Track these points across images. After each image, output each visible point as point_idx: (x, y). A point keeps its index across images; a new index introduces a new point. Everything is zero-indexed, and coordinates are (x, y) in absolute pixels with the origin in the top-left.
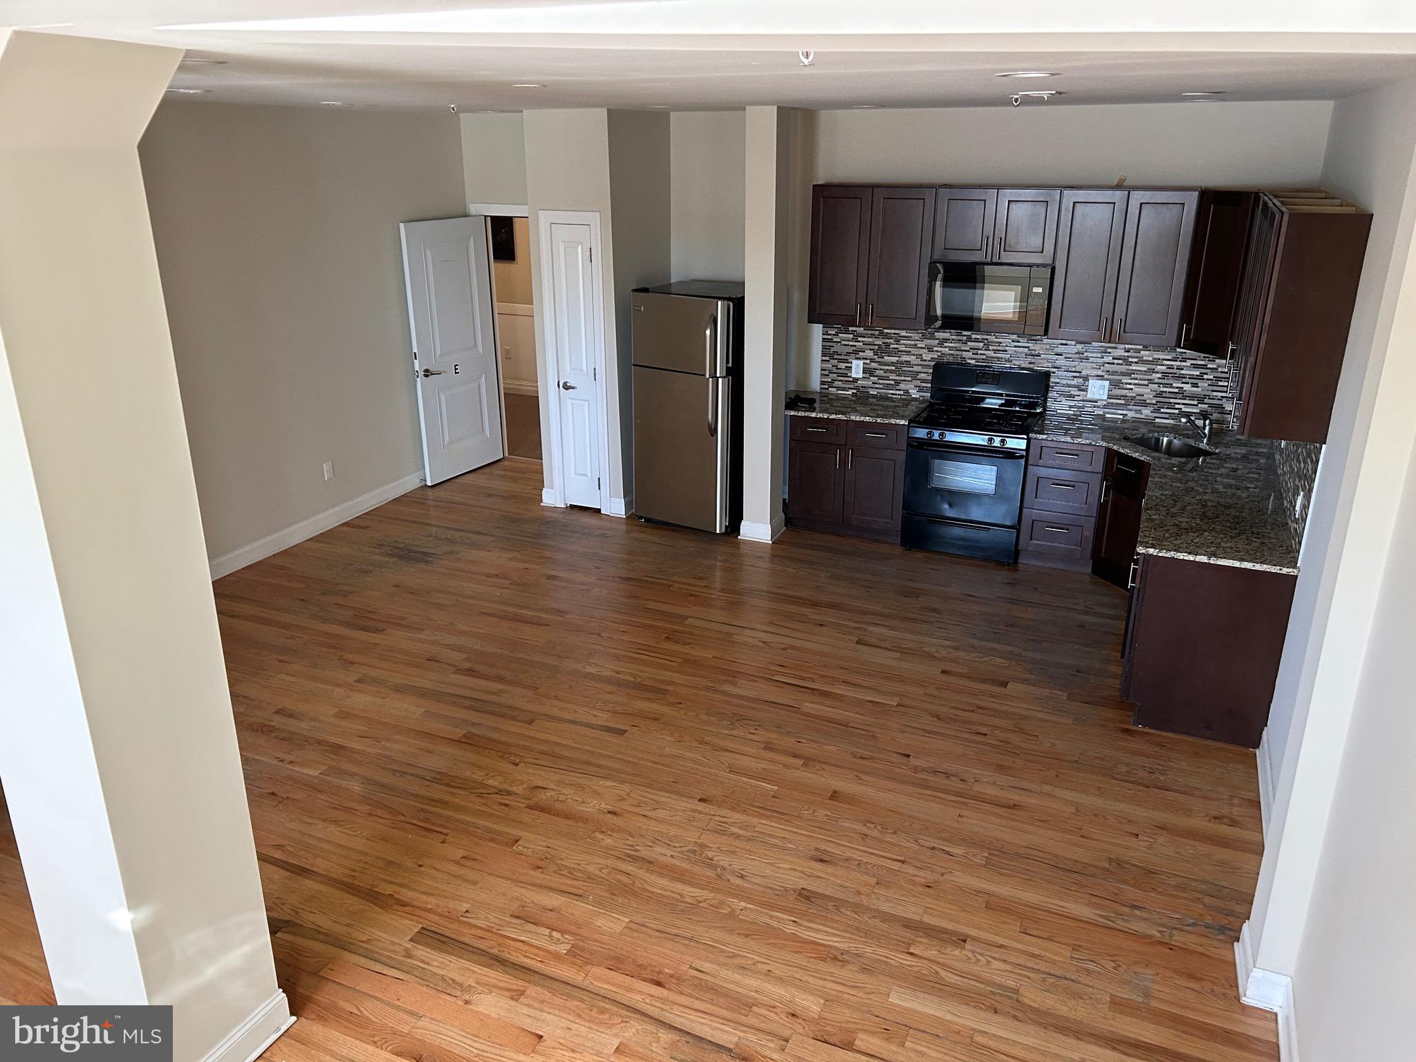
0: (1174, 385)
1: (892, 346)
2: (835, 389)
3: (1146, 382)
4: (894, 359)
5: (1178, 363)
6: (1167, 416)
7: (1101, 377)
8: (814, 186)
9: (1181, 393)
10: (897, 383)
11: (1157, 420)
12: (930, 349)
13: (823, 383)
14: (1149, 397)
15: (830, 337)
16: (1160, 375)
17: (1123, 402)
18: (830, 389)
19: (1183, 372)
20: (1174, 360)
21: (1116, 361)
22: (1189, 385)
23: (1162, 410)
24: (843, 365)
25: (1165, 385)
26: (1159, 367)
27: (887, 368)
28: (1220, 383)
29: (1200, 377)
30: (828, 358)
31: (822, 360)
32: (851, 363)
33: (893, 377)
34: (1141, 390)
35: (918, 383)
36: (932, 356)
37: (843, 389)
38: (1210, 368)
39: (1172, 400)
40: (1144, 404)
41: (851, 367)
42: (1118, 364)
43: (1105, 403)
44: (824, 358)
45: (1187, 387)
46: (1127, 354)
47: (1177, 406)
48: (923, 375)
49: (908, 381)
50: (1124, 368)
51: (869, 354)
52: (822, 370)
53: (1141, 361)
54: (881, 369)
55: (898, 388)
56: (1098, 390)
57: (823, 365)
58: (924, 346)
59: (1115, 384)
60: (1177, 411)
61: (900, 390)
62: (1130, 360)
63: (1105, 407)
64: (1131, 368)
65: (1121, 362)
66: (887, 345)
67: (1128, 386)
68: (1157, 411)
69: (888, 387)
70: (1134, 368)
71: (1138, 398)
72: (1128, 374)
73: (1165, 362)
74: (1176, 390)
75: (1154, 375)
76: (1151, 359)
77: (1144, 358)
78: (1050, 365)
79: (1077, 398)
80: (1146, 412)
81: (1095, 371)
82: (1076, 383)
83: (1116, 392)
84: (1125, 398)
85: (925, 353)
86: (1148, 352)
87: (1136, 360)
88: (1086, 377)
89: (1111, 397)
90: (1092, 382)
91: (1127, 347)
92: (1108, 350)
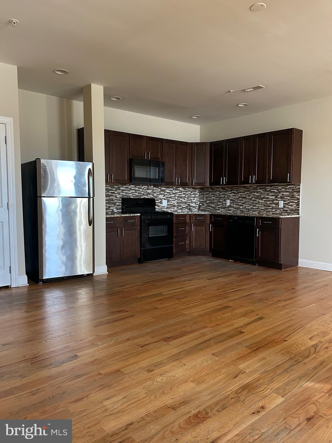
3: (175, 200)
5: (181, 193)
6: (180, 209)
7: (165, 199)
9: (182, 202)
11: (178, 210)
12: (119, 194)
14: (176, 204)
16: (177, 197)
19: (182, 196)
21: (168, 194)
22: (183, 199)
23: (179, 207)
25: (179, 200)
26: (177, 195)
28: (189, 198)
29: (185, 197)
34: (174, 202)
35: (116, 206)
36: (120, 196)
38: (186, 194)
39: (180, 204)
40: (175, 206)
43: (166, 207)
46: (170, 192)
47: (182, 206)
48: (117, 203)
49: (113, 206)
50: (169, 196)
53: (173, 194)
56: (165, 203)
58: (117, 192)
59: (168, 201)
60: (182, 207)
61: (111, 210)
63: (167, 208)
65: (169, 194)
67: (171, 201)
68: (178, 208)
70: (172, 196)
71: (174, 204)
72: (170, 198)
73: (178, 193)
74: (181, 201)
78: (153, 196)
79: (160, 206)
80: (176, 208)
81: (164, 197)
82: (159, 201)
83: (169, 203)
84: (171, 205)
85: (117, 195)
86: (174, 191)
87: (172, 193)
88: (161, 199)
89: (168, 205)
90: (163, 201)
91: (170, 189)
92: (166, 191)
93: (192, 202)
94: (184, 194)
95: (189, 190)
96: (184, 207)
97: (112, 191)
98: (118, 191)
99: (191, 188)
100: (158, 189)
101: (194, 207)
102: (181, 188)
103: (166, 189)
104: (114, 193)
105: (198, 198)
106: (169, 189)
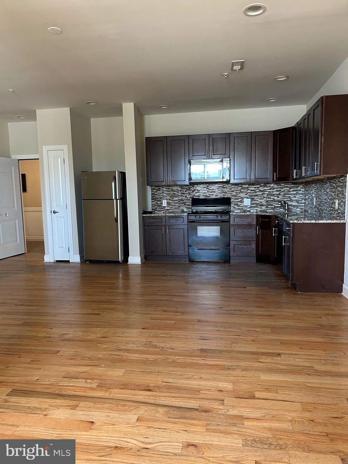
0: (271, 198)
1: (176, 194)
2: (157, 211)
3: (262, 198)
4: (177, 199)
5: (272, 190)
6: (271, 208)
7: (247, 198)
8: (146, 137)
9: (274, 200)
10: (179, 207)
11: (268, 210)
12: (190, 194)
13: (153, 209)
14: (264, 203)
15: (154, 193)
17: (256, 205)
18: (155, 211)
19: (274, 193)
20: (270, 189)
21: (252, 192)
22: (276, 197)
23: (269, 207)
24: (159, 202)
25: (269, 198)
26: (266, 192)
27: (175, 202)
28: (286, 196)
29: (279, 194)
30: (154, 200)
31: (152, 201)
32: (162, 201)
33: (177, 205)
34: (261, 200)
35: (187, 206)
36: (190, 196)
37: (160, 211)
38: (282, 191)
39: (271, 203)
40: (262, 205)
41: (162, 203)
42: (252, 193)
43: (250, 206)
44: (152, 200)
45: (276, 198)
46: (255, 189)
47: (273, 205)
48: (187, 203)
49: (183, 206)
50: (255, 194)
51: (169, 198)
52: (152, 205)
54: (173, 203)
55: (180, 208)
56: (247, 202)
57: (153, 203)
58: (187, 193)
59: (252, 199)
60: (274, 207)
61: (180, 209)
62: (256, 191)
63: (250, 207)
64: (257, 193)
65: (253, 192)
66: (174, 194)
67: (257, 200)
68: (267, 207)
69: (176, 208)
71: (260, 203)
72: (256, 196)
73: (268, 190)
74: (272, 199)
75: (265, 195)
76: (263, 190)
77: (261, 190)
78: (230, 195)
79: (240, 206)
80: (264, 208)
81: (245, 196)
82: (240, 200)
83: (253, 202)
84: (256, 204)
85: (187, 195)
86: (262, 188)
87: (258, 191)
88: (242, 198)
89: (251, 204)
90: (245, 200)
91: (255, 186)
92: (249, 188)
93: (291, 201)
94: (277, 191)
95: (285, 186)
96: (278, 207)
97: (182, 192)
98: (189, 191)
99: (290, 183)
100: (237, 187)
101: (294, 206)
102: (273, 184)
103: (249, 186)
104: (184, 193)
105: (302, 195)
106: (253, 186)
